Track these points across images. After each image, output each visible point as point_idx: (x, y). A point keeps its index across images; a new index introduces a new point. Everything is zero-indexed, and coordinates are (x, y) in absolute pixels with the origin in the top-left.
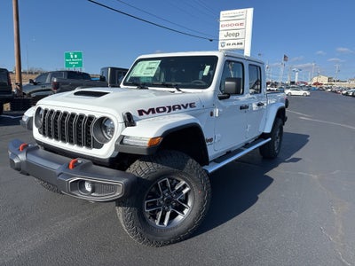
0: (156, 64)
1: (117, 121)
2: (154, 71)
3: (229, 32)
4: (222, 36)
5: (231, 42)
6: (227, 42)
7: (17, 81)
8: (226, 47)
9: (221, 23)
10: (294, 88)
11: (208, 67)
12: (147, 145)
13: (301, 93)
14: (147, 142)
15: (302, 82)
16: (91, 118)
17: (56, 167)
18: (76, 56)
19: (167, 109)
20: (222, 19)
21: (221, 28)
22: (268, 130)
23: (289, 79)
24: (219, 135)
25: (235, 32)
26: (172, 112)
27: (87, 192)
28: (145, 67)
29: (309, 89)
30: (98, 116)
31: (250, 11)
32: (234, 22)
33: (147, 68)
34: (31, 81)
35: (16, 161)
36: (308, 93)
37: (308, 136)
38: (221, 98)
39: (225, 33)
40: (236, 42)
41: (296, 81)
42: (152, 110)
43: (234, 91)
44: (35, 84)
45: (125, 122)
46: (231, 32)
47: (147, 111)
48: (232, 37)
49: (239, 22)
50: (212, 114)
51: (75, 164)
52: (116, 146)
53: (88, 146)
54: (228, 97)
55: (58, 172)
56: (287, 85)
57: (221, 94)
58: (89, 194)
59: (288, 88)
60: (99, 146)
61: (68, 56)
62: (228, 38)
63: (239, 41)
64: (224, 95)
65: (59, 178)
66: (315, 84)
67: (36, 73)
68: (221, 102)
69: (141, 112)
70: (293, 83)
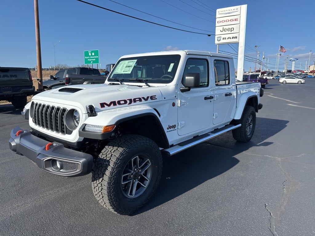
0: (133, 63)
1: (82, 112)
2: (131, 69)
3: (225, 27)
4: (218, 31)
5: (227, 36)
6: (223, 36)
7: (39, 77)
8: (222, 41)
9: (217, 20)
10: (289, 77)
11: (172, 65)
12: (102, 132)
13: (296, 81)
14: (103, 129)
15: (299, 71)
16: (64, 110)
17: (37, 149)
18: (93, 54)
19: (128, 102)
20: (217, 16)
21: (217, 25)
22: (238, 117)
23: (285, 68)
24: (183, 122)
25: (230, 27)
26: (133, 103)
27: (57, 168)
28: (125, 66)
29: (305, 77)
30: (69, 108)
31: (244, 8)
32: (229, 18)
33: (127, 67)
34: (52, 77)
35: (13, 144)
36: (303, 81)
37: (288, 122)
38: (183, 91)
39: (221, 28)
40: (231, 36)
41: (293, 70)
42: (114, 103)
43: (193, 85)
44: (55, 79)
45: (88, 113)
46: (227, 27)
47: (108, 103)
48: (227, 32)
49: (234, 18)
50: (174, 105)
51: (50, 146)
52: (80, 132)
53: (63, 132)
54: (189, 90)
55: (38, 153)
56: (284, 73)
57: (183, 88)
58: (59, 170)
59: (283, 77)
60: (70, 133)
61: (87, 54)
62: (224, 32)
63: (234, 35)
64: (186, 88)
65: (38, 157)
66: (311, 72)
67: (56, 69)
68: (184, 94)
69: (102, 105)
70: (290, 71)
